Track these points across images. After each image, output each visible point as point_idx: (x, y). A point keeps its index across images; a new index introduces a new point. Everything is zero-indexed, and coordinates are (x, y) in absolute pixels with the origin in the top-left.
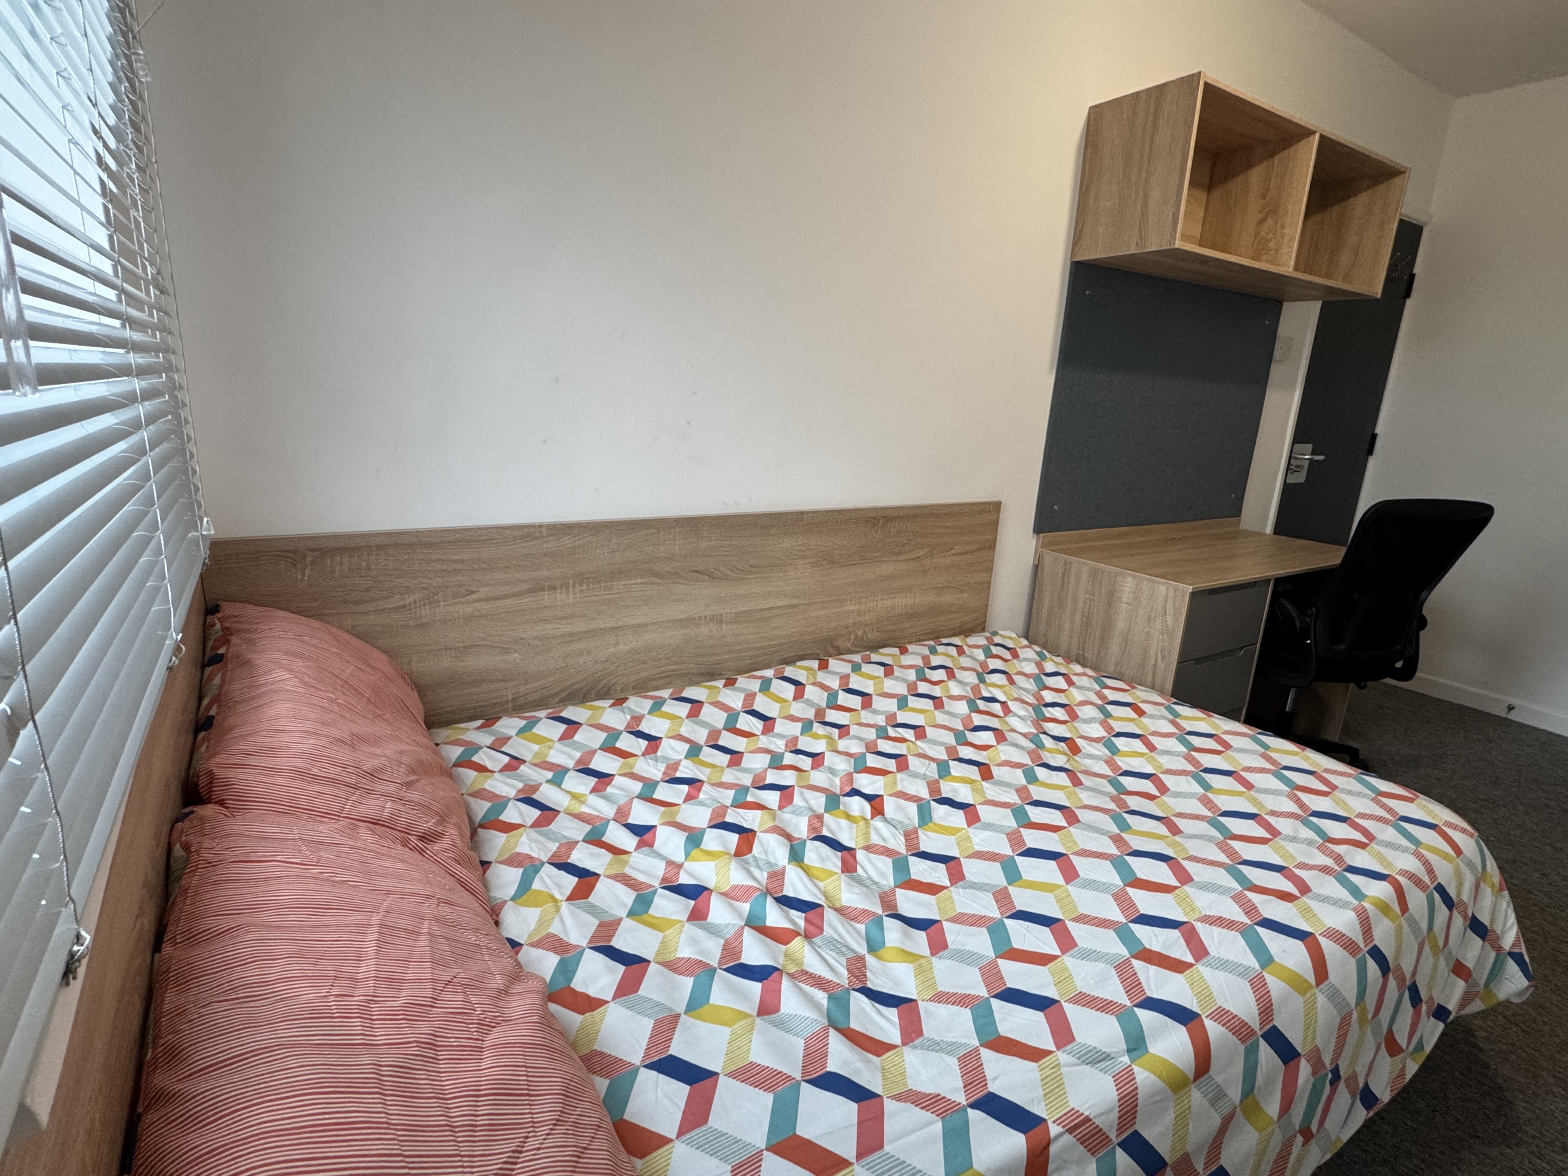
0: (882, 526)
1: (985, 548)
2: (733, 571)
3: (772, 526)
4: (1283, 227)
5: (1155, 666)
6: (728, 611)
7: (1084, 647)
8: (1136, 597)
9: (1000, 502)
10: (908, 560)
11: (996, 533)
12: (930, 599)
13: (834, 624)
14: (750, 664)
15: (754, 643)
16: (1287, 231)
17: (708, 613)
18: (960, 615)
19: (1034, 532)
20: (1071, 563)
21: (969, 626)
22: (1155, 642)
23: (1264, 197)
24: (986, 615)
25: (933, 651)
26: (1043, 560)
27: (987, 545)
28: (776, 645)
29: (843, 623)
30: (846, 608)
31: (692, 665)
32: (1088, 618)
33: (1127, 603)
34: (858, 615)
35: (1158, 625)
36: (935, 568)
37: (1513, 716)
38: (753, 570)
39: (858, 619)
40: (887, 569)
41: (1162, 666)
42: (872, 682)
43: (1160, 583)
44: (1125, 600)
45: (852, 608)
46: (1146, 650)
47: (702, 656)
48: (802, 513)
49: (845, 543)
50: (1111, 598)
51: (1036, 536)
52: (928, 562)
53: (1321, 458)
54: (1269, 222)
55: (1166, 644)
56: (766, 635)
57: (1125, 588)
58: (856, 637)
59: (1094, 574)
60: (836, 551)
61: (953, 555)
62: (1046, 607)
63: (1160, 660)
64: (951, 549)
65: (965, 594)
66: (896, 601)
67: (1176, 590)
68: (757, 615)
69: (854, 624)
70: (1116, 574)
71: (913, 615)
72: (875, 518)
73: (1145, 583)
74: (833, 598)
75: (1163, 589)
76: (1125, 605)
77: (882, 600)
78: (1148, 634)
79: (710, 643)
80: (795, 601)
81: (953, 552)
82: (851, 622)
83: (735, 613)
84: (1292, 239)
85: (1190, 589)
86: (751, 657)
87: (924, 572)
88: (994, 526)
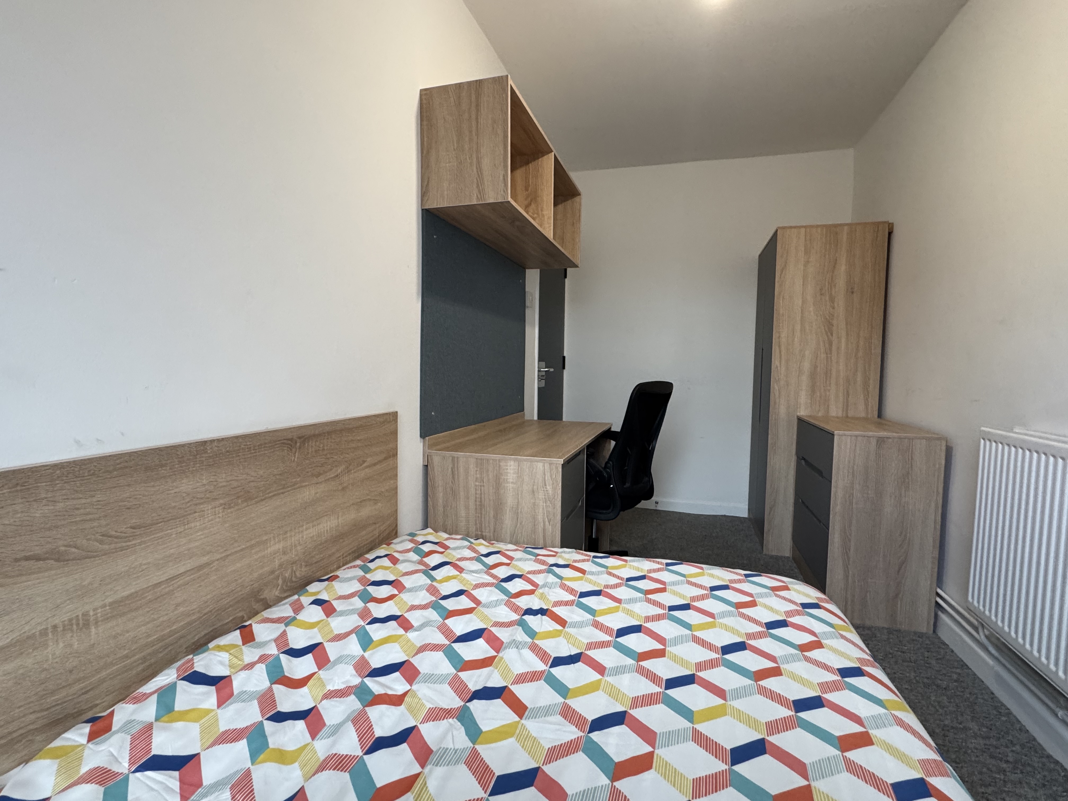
0: (300, 448)
1: (390, 457)
2: (101, 542)
3: (162, 466)
4: (542, 210)
5: (544, 530)
6: (98, 604)
7: (481, 527)
8: (519, 474)
9: (397, 412)
10: (326, 481)
11: (397, 441)
12: (351, 516)
13: (256, 575)
14: (143, 670)
15: (149, 636)
16: (545, 213)
17: (61, 618)
18: (377, 525)
19: (421, 436)
20: (458, 458)
21: (385, 534)
22: (541, 509)
23: (527, 190)
24: (397, 520)
25: (367, 570)
26: (432, 459)
27: (391, 453)
28: (183, 628)
29: (267, 569)
30: (269, 550)
31: (33, 717)
32: (481, 502)
33: (512, 483)
34: (284, 553)
35: (541, 495)
36: (353, 485)
37: (660, 508)
38: (138, 532)
39: (285, 558)
40: (308, 494)
41: (549, 528)
42: (316, 630)
43: (537, 462)
44: (511, 480)
45: (277, 547)
46: (534, 518)
47: (53, 693)
48: (204, 443)
49: (261, 472)
50: (498, 483)
51: (422, 440)
52: (345, 478)
53: (552, 370)
54: (533, 206)
55: (550, 509)
56: (165, 618)
57: (509, 471)
58: (284, 581)
59: (480, 463)
60: (252, 484)
61: (367, 467)
62: (441, 501)
63: (547, 523)
64: (364, 462)
65: (379, 504)
66: (321, 526)
67: (550, 464)
68: (150, 596)
69: (281, 565)
70: (499, 461)
71: (338, 537)
72: (291, 440)
73: (525, 463)
74: (253, 542)
75: (540, 465)
76: (511, 485)
77: (307, 529)
78: (534, 504)
79: (68, 666)
80: (205, 559)
81: (365, 465)
82: (277, 563)
83: (111, 604)
84: (549, 218)
85: (561, 461)
86: (144, 659)
87: (343, 489)
88: (394, 433)
